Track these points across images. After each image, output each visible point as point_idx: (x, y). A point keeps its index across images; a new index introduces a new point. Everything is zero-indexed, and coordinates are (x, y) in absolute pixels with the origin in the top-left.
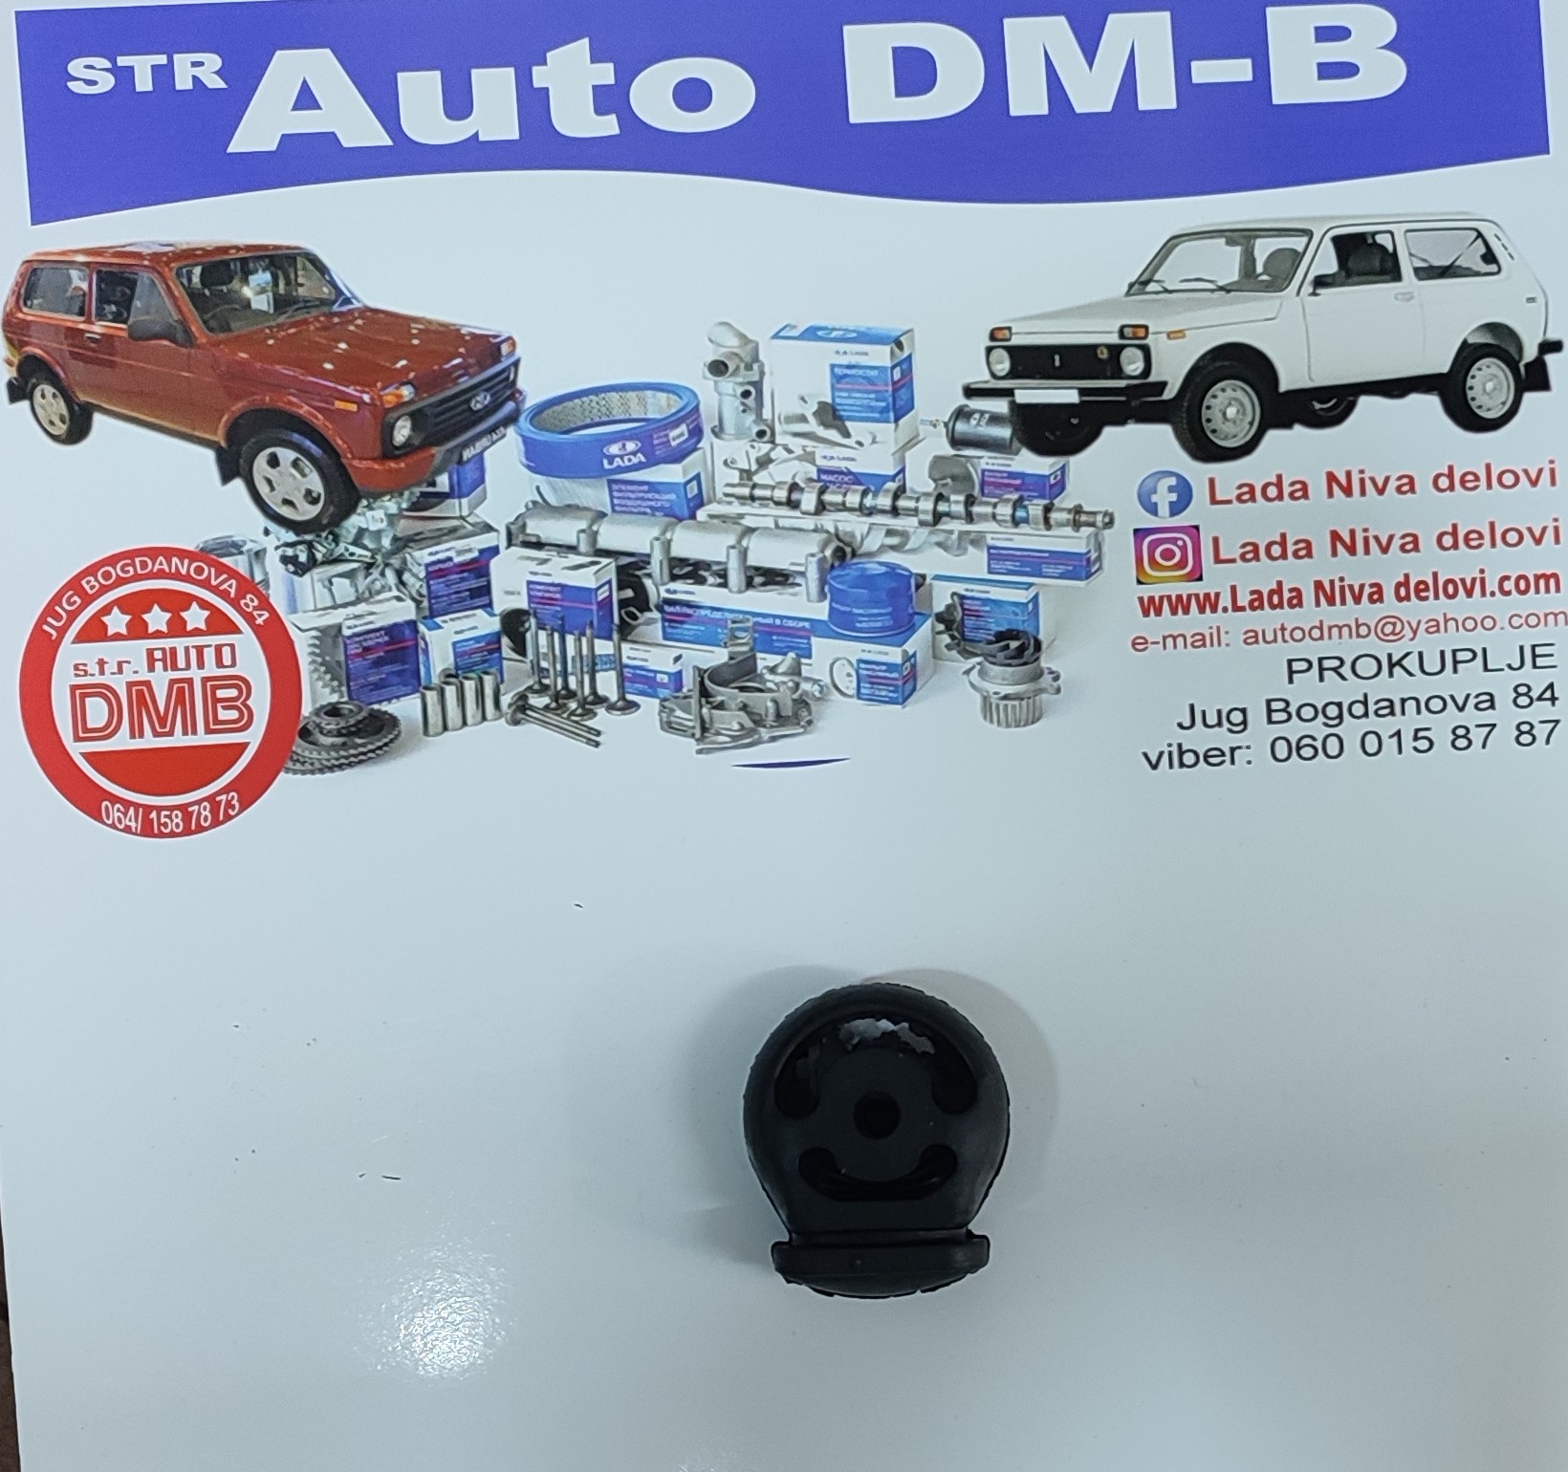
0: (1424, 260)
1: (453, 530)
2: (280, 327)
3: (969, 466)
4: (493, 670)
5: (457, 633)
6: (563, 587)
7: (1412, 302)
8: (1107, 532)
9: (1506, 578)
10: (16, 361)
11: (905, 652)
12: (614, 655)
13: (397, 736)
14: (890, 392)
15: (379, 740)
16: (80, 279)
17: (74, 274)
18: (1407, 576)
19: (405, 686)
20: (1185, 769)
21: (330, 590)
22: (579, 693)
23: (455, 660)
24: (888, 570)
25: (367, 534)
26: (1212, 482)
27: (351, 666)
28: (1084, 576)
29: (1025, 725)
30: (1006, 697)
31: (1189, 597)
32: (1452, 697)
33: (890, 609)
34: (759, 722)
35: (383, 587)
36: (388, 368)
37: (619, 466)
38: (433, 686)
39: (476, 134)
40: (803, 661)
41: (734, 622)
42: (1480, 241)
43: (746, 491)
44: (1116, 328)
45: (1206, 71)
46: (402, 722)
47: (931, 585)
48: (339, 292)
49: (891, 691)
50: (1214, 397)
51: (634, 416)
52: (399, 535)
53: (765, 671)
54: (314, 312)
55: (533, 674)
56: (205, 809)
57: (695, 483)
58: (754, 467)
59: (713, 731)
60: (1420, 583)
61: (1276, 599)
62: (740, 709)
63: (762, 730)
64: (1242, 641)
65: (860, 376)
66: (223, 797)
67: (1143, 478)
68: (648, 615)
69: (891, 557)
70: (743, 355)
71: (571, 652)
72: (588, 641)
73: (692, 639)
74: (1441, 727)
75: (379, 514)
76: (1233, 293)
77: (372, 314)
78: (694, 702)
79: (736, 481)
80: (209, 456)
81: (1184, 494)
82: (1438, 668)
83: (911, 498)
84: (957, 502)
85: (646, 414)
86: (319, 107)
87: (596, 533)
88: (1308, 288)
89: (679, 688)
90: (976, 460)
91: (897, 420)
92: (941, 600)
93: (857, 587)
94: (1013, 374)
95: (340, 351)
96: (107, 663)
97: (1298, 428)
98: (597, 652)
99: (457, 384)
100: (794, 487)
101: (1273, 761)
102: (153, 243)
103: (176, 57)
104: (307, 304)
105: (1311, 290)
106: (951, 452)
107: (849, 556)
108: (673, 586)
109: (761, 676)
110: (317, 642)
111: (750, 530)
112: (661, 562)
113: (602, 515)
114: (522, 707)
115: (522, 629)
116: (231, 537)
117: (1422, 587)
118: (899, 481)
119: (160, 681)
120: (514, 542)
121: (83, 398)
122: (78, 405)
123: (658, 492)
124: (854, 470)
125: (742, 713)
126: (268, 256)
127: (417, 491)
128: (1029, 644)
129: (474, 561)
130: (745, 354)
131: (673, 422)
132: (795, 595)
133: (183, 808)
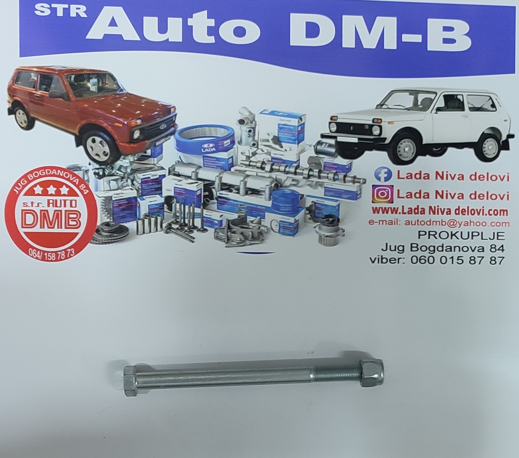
0: (472, 105)
1: (151, 168)
2: (99, 97)
3: (321, 160)
4: (161, 215)
5: (150, 202)
6: (185, 190)
7: (468, 118)
8: (364, 185)
9: (491, 210)
10: (11, 101)
11: (295, 219)
12: (200, 213)
13: (128, 234)
14: (297, 134)
15: (122, 235)
16: (34, 76)
17: (32, 74)
18: (459, 207)
19: (132, 218)
20: (383, 264)
21: (109, 185)
22: (189, 225)
23: (149, 211)
24: (292, 192)
25: (123, 167)
26: (399, 171)
27: (114, 210)
28: (355, 199)
29: (332, 246)
30: (327, 236)
31: (389, 208)
32: (471, 247)
33: (291, 205)
34: (246, 238)
35: (127, 185)
36: (134, 114)
37: (207, 152)
38: (140, 219)
39: (168, 39)
40: (262, 220)
41: (241, 205)
42: (490, 100)
43: (247, 163)
44: (372, 119)
45: (407, 38)
46: (130, 230)
47: (305, 198)
48: (119, 87)
49: (290, 232)
50: (402, 144)
51: (213, 136)
52: (133, 168)
53: (249, 222)
54: (111, 93)
55: (174, 217)
56: (63, 253)
57: (231, 159)
58: (251, 155)
59: (231, 240)
60: (463, 209)
61: (416, 211)
62: (240, 234)
63: (247, 241)
64: (404, 224)
65: (287, 128)
66: (69, 250)
67: (377, 168)
68: (213, 201)
69: (293, 188)
70: (250, 118)
71: (187, 211)
72: (193, 208)
73: (226, 210)
74: (466, 256)
75: (127, 161)
76: (410, 111)
77: (129, 95)
78: (226, 230)
79: (245, 159)
80: (73, 137)
81: (389, 176)
82: (467, 237)
83: (301, 169)
84: (316, 172)
85: (217, 135)
86: (117, 26)
87: (198, 173)
88: (434, 111)
89: (221, 225)
90: (323, 159)
91: (298, 143)
92: (308, 204)
93: (281, 197)
94: (337, 132)
95: (118, 107)
96: (34, 203)
97: (428, 156)
98: (195, 212)
99: (156, 120)
100: (263, 163)
101: (412, 264)
102: (59, 66)
103: (71, 6)
104: (108, 90)
105: (435, 112)
106: (315, 155)
107: (279, 187)
108: (221, 192)
109: (248, 223)
110: (104, 201)
111: (248, 176)
112: (218, 184)
113: (200, 167)
114: (169, 228)
115: (171, 202)
116: (78, 165)
117: (464, 211)
118: (298, 163)
119: (51, 210)
120: (171, 174)
121: (32, 115)
122: (31, 118)
123: (219, 161)
124: (283, 159)
125: (241, 235)
126: (97, 74)
127: (140, 154)
128: (336, 220)
129: (157, 179)
130: (251, 118)
131: (226, 138)
132: (261, 198)
133: (56, 252)
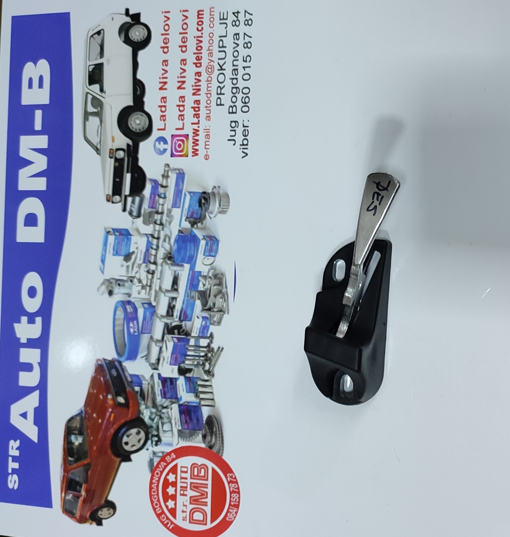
1: (152, 387)
2: (88, 435)
3: (146, 212)
4: (196, 380)
5: (183, 390)
6: (172, 353)
7: (110, 59)
8: (171, 166)
9: (197, 29)
10: (91, 521)
11: (203, 239)
12: (195, 339)
13: (214, 416)
14: (122, 237)
15: (215, 423)
16: (69, 496)
17: (67, 498)
18: (194, 63)
19: (198, 411)
20: (249, 144)
21: (167, 431)
22: (206, 352)
23: (192, 393)
24: (176, 242)
25: (151, 416)
26: (159, 130)
27: (191, 428)
28: (184, 175)
29: (229, 199)
30: (220, 205)
31: (193, 139)
32: (234, 48)
33: (188, 243)
34: (220, 292)
35: (167, 413)
36: (102, 401)
37: (137, 330)
38: (199, 402)
39: (38, 363)
40: (202, 274)
41: (188, 296)
42: (94, 36)
43: (148, 288)
44: (110, 159)
45: (38, 126)
46: (210, 414)
47: (182, 228)
48: (79, 414)
49: (214, 245)
50: (133, 127)
51: (123, 322)
52: (152, 406)
54: (84, 423)
55: (198, 367)
56: (232, 485)
57: (145, 305)
58: (141, 284)
59: (222, 308)
60: (196, 59)
61: (197, 109)
62: (216, 297)
63: (223, 291)
64: (209, 122)
65: (117, 246)
66: (229, 479)
68: (183, 326)
69: (172, 241)
70: (108, 285)
71: (192, 353)
72: (190, 347)
73: (192, 311)
74: (243, 52)
75: (145, 411)
76: (103, 120)
77: (87, 404)
78: (212, 313)
79: (145, 291)
80: (124, 464)
81: (162, 140)
82: (224, 53)
83: (155, 233)
84: (157, 217)
85: (122, 319)
86: (27, 412)
87: (157, 340)
88: (103, 95)
90: (145, 209)
91: (131, 235)
92: (187, 225)
93: (181, 254)
94: (120, 195)
96: (183, 510)
97: (146, 99)
98: (193, 344)
99: (109, 379)
100: (148, 272)
101: (249, 112)
102: (61, 471)
103: (10, 454)
104: (82, 425)
106: (142, 217)
107: (171, 255)
109: (205, 289)
110: (182, 438)
111: (160, 288)
112: (167, 319)
113: (151, 338)
114: (208, 372)
116: (148, 462)
117: (198, 58)
118: (149, 236)
119: (190, 493)
120: (157, 368)
121: (103, 502)
122: (105, 504)
123: (146, 318)
124: (144, 250)
126: (67, 434)
128: (203, 196)
129: (162, 382)
130: (107, 283)
131: (125, 310)
132: (181, 275)
133: (231, 493)
